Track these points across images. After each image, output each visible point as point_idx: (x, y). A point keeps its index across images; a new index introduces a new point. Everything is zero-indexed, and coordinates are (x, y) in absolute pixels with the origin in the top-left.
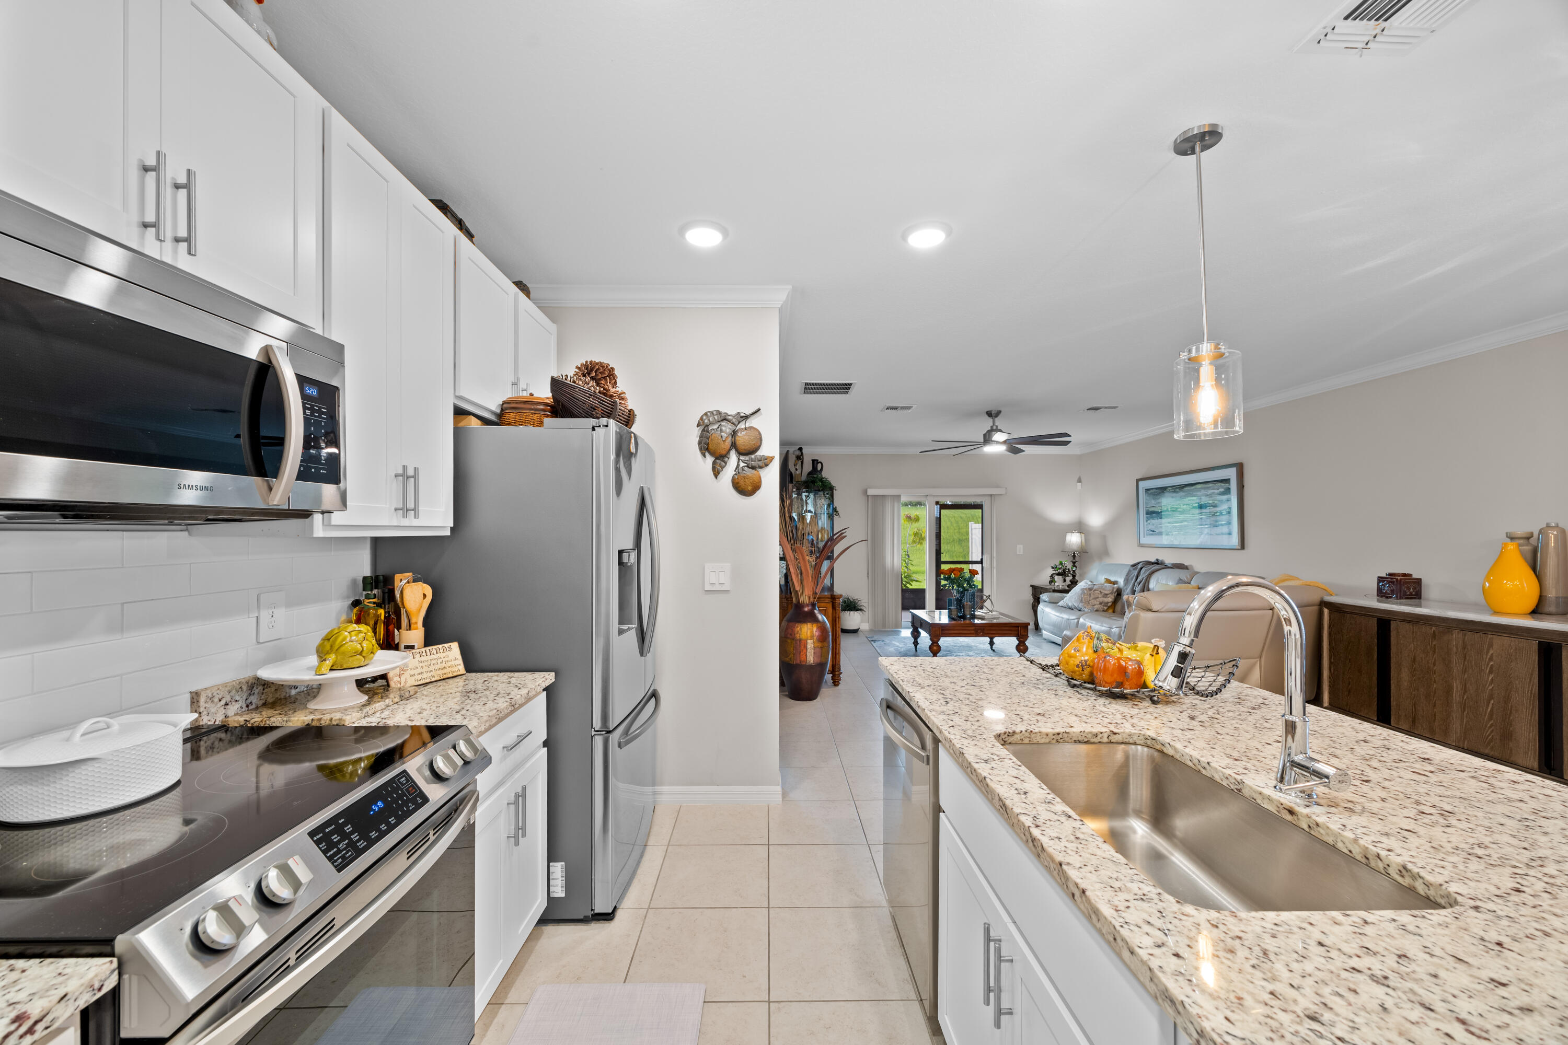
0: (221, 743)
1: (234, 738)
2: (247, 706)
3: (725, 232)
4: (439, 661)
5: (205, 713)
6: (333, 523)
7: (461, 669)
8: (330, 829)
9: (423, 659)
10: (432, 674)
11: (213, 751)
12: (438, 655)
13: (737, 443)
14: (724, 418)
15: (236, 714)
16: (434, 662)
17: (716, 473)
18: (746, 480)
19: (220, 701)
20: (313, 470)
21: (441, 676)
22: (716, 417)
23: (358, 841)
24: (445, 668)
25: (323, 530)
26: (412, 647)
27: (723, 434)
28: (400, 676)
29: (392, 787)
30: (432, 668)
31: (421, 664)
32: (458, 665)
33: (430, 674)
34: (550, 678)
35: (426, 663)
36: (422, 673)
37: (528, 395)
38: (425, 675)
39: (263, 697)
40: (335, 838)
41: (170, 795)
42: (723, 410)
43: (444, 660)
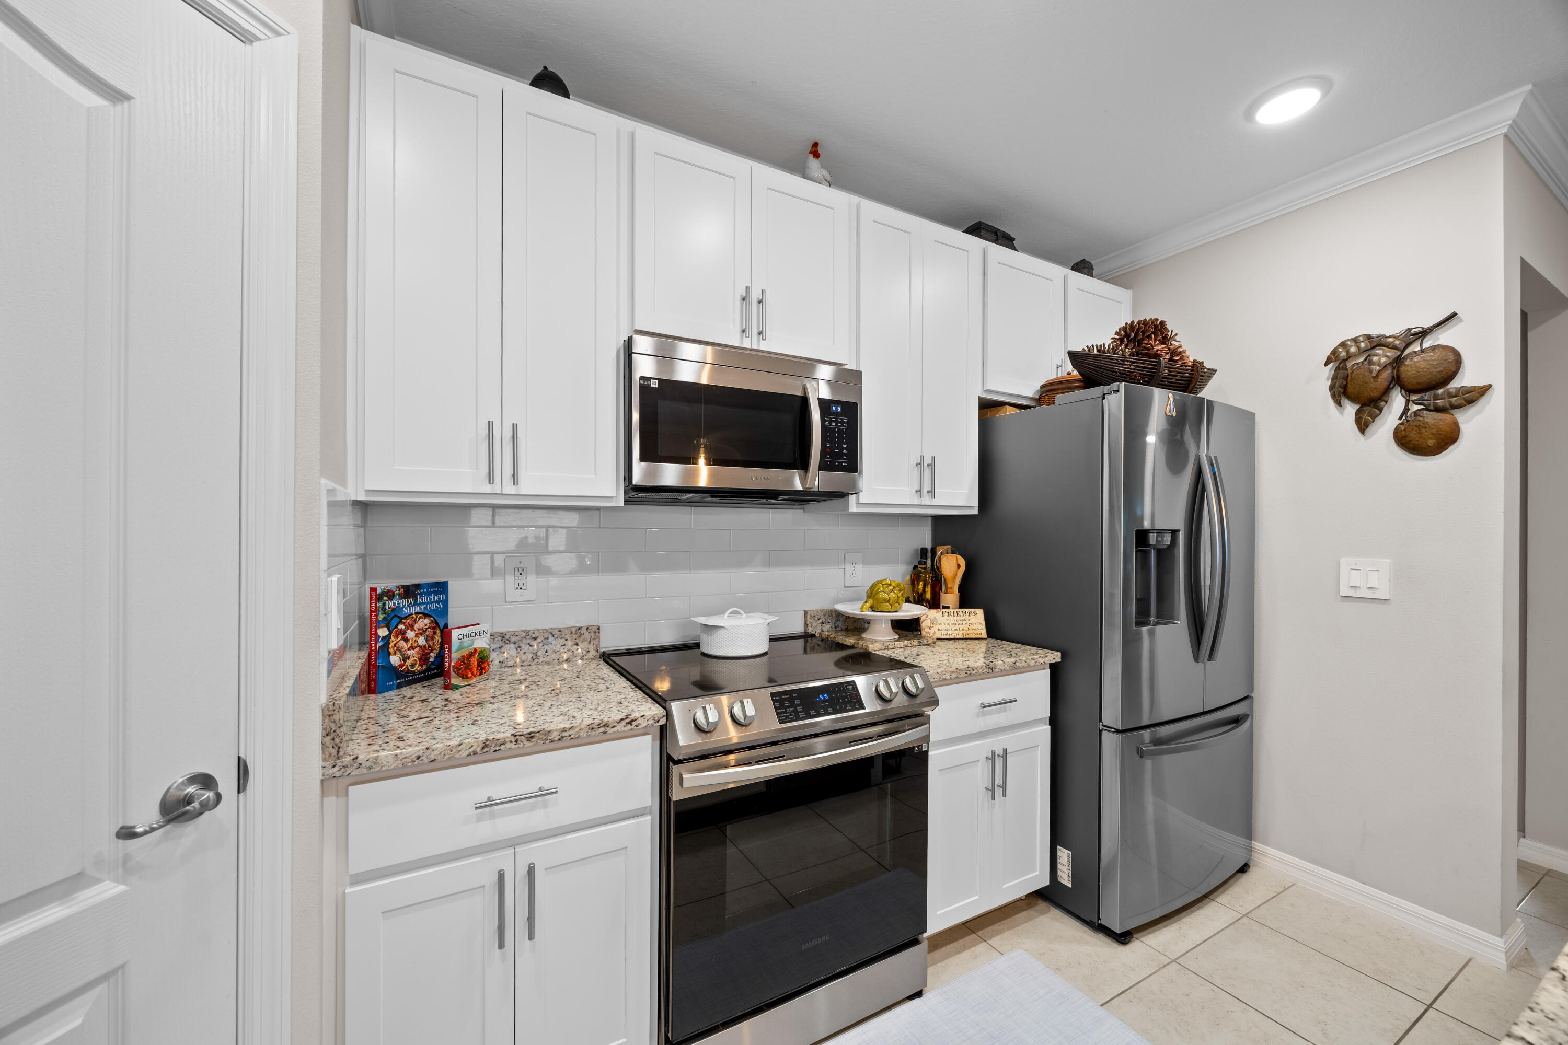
0: (819, 647)
1: (826, 646)
2: (835, 628)
3: (1325, 84)
4: (965, 622)
5: (810, 625)
6: (860, 502)
7: (984, 633)
8: (785, 697)
9: (951, 618)
10: (957, 632)
11: (814, 651)
12: (964, 617)
13: (1403, 375)
14: (1376, 342)
15: (828, 631)
16: (961, 622)
17: (1363, 425)
18: (1423, 430)
19: (819, 620)
20: (837, 464)
21: (965, 635)
22: (1363, 345)
23: (801, 712)
24: (968, 629)
25: (856, 507)
26: (948, 608)
27: (1373, 367)
28: (930, 628)
29: (839, 689)
30: (958, 627)
31: (948, 622)
32: (981, 629)
33: (955, 632)
34: (1055, 657)
35: (953, 622)
36: (948, 630)
37: (1066, 375)
38: (951, 632)
39: (845, 624)
40: (787, 703)
41: (757, 660)
42: (1374, 332)
43: (969, 622)
